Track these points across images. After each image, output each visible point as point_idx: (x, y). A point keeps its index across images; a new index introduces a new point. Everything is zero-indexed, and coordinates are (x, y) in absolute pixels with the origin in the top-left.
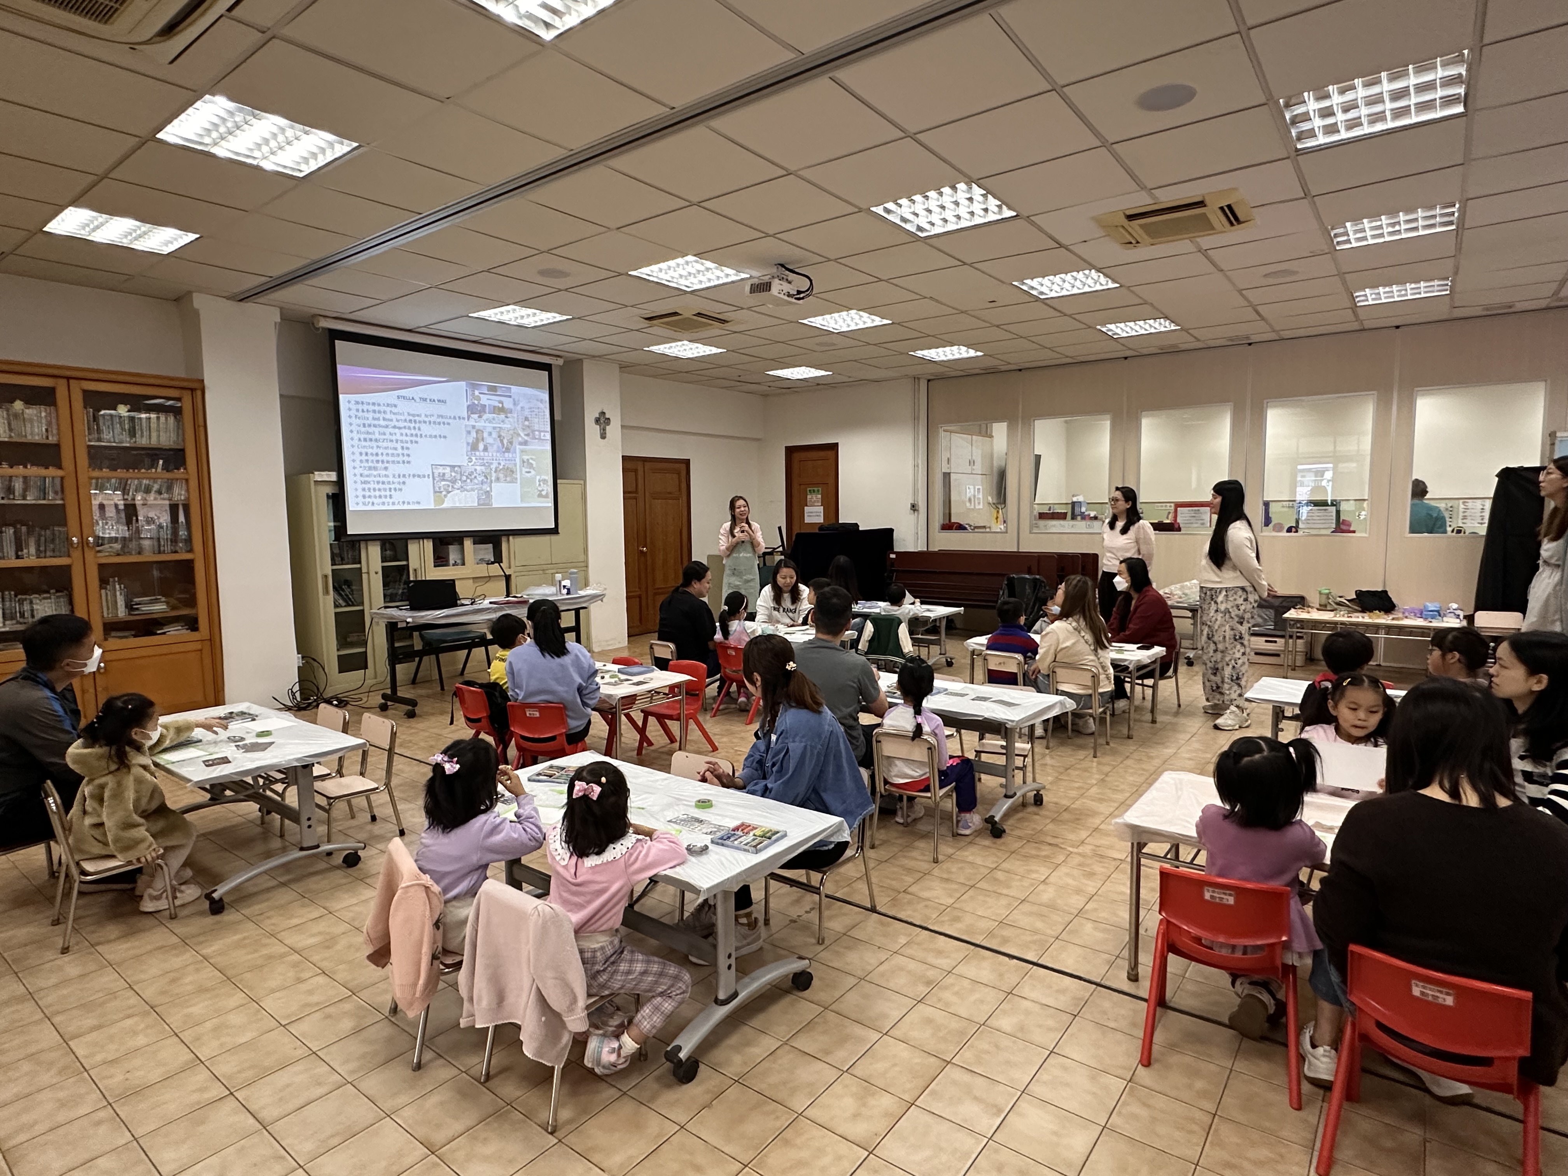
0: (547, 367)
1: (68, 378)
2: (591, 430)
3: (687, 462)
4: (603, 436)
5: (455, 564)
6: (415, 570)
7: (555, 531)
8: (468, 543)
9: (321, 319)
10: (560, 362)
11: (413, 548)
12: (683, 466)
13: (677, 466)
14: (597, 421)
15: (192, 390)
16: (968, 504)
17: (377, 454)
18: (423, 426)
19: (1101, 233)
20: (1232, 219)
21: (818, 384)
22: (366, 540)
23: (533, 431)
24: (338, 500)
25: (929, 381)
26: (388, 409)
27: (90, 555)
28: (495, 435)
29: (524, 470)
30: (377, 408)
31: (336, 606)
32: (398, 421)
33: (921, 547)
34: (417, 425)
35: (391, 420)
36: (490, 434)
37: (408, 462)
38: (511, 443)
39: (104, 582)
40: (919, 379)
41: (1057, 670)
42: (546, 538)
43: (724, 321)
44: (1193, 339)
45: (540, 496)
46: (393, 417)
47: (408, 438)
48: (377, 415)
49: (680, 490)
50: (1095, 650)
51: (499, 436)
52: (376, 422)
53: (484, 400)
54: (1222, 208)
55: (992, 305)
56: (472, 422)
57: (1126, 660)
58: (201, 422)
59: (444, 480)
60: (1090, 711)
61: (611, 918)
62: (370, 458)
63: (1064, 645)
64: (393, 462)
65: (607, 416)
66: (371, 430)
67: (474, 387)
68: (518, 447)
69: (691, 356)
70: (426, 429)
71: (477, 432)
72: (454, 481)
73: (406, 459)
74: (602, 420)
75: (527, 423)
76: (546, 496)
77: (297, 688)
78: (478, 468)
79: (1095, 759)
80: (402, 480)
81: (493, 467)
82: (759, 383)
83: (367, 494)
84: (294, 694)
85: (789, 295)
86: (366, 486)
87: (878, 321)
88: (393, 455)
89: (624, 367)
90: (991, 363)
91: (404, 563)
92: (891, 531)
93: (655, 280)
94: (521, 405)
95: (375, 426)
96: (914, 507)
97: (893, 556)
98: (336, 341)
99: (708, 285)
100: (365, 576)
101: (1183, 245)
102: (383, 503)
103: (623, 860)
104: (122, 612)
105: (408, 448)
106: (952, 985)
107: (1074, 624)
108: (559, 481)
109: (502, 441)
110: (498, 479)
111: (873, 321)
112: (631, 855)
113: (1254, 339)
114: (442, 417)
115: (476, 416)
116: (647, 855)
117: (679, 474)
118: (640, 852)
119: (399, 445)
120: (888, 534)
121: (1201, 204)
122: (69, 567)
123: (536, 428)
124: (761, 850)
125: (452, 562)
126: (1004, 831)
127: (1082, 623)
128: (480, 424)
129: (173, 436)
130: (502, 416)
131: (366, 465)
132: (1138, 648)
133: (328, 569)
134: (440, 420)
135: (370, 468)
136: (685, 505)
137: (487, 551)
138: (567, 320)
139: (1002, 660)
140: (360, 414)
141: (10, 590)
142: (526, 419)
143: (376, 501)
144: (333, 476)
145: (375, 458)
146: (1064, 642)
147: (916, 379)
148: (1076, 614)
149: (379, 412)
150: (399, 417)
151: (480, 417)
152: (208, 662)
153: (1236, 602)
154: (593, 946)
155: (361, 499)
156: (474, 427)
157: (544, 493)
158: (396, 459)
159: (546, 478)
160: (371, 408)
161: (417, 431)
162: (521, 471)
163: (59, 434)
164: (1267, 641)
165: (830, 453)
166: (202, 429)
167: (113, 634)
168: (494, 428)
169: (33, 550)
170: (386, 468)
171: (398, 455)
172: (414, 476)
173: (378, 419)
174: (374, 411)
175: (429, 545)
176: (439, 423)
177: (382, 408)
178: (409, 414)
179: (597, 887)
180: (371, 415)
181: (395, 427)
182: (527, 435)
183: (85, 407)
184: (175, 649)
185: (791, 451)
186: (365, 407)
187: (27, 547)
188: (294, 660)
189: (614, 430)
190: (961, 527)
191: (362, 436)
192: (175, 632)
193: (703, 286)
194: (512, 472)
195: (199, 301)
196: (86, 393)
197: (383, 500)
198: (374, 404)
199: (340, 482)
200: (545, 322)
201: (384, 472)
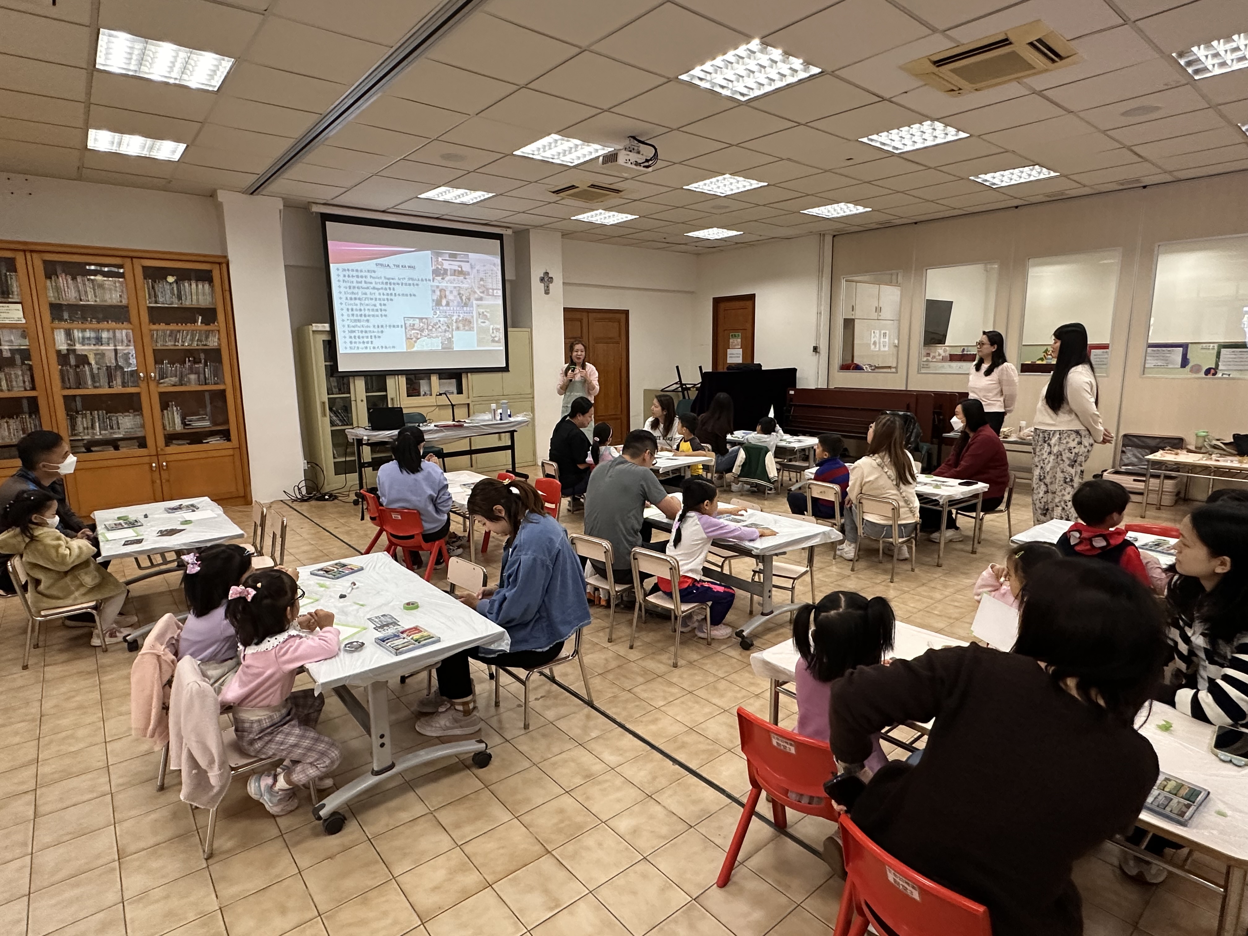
0: (499, 237)
1: (132, 258)
2: (537, 287)
3: (626, 313)
4: (547, 292)
5: (425, 394)
6: (392, 399)
7: (506, 369)
8: (434, 379)
9: (314, 205)
10: (509, 232)
11: (390, 382)
12: (624, 316)
13: (618, 316)
14: (542, 280)
15: (220, 264)
16: (873, 347)
17: (361, 310)
18: (396, 287)
19: (917, 83)
20: (1053, 57)
21: (737, 243)
22: (354, 376)
23: (488, 289)
24: (331, 346)
25: (834, 236)
26: (368, 274)
27: (152, 385)
28: (455, 293)
29: (480, 321)
30: (360, 274)
31: (332, 424)
32: (376, 283)
33: (822, 385)
34: (392, 286)
35: (371, 283)
36: (451, 292)
37: (386, 316)
38: (469, 299)
39: (164, 406)
40: (824, 235)
41: (863, 501)
42: (499, 375)
43: (618, 191)
44: (1075, 185)
45: (493, 341)
46: (373, 281)
47: (385, 297)
48: (360, 280)
49: (620, 335)
50: (898, 485)
51: (459, 294)
52: (360, 285)
53: (446, 265)
54: (1031, 44)
55: (850, 163)
56: (436, 283)
57: (937, 495)
58: (227, 288)
59: (414, 329)
60: (891, 540)
61: (268, 696)
62: (355, 313)
63: (867, 480)
64: (373, 316)
65: (550, 276)
66: (356, 291)
67: (438, 255)
68: (475, 302)
69: (612, 223)
70: (399, 289)
71: (440, 291)
72: (422, 330)
73: (383, 313)
74: (546, 279)
75: (482, 283)
76: (498, 342)
77: (303, 484)
78: (442, 319)
79: (892, 584)
80: (380, 329)
81: (454, 318)
82: (686, 244)
83: (353, 340)
84: (299, 489)
85: (637, 164)
86: (353, 335)
87: (755, 184)
88: (373, 310)
89: (565, 235)
90: (882, 217)
91: (384, 393)
92: (795, 370)
93: (541, 158)
94: (477, 268)
95: (358, 288)
96: (815, 349)
97: (792, 392)
98: (327, 223)
99: (585, 159)
100: (353, 403)
101: (1012, 89)
102: (366, 348)
103: (273, 651)
104: (179, 427)
105: (385, 305)
106: (606, 781)
107: (879, 460)
108: (509, 329)
109: (461, 298)
110: (458, 328)
111: (751, 185)
112: (281, 648)
113: (1146, 181)
114: (412, 279)
115: (439, 278)
116: (296, 649)
117: (619, 322)
118: (291, 646)
119: (378, 303)
120: (792, 372)
121: (1005, 42)
122: (138, 394)
123: (490, 286)
124: (401, 653)
125: (422, 393)
126: (752, 645)
127: (887, 460)
128: (443, 284)
129: (209, 298)
130: (461, 278)
131: (352, 318)
132: (960, 484)
133: (325, 398)
134: (411, 282)
135: (355, 321)
136: (624, 347)
137: (451, 385)
138: (493, 196)
139: (823, 489)
140: (346, 279)
141: (102, 409)
142: (482, 279)
143: (361, 345)
144: (327, 327)
145: (359, 313)
146: (867, 477)
147: (822, 235)
148: (882, 451)
149: (362, 277)
150: (377, 280)
151: (443, 279)
152: (238, 463)
153: (1069, 446)
154: (252, 719)
155: (349, 345)
156: (438, 287)
157: (496, 339)
158: (376, 313)
159: (498, 326)
160: (355, 274)
161: (392, 291)
162: (477, 321)
163: (128, 298)
164: (1135, 480)
165: (749, 303)
166: (227, 293)
167: (174, 442)
168: (455, 287)
169: (119, 380)
170: (368, 321)
171: (377, 310)
172: (390, 326)
173: (361, 282)
174: (358, 276)
175: (403, 380)
176: (410, 285)
177: (364, 274)
178: (385, 278)
179: (256, 671)
180: (355, 279)
181: (374, 288)
182: (483, 292)
183: (145, 278)
184: (215, 454)
185: (717, 302)
186: (351, 273)
187: (116, 380)
188: (300, 464)
189: (557, 287)
190: (858, 368)
191: (349, 296)
192: (215, 442)
193: (582, 160)
194: (470, 322)
195: (222, 196)
196: (144, 268)
197: (366, 345)
198: (357, 271)
199: (332, 332)
200: (479, 199)
201: (366, 324)
